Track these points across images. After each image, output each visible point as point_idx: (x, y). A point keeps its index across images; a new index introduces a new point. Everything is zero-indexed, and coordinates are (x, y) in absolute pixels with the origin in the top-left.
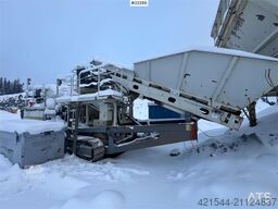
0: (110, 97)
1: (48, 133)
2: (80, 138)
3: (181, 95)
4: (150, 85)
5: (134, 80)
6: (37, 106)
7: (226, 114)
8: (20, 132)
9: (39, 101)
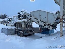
0: (24, 21)
1: (11, 29)
2: (18, 31)
3: (40, 21)
4: (34, 18)
5: (31, 16)
6: (10, 23)
7: (49, 26)
8: (6, 28)
9: (10, 22)
